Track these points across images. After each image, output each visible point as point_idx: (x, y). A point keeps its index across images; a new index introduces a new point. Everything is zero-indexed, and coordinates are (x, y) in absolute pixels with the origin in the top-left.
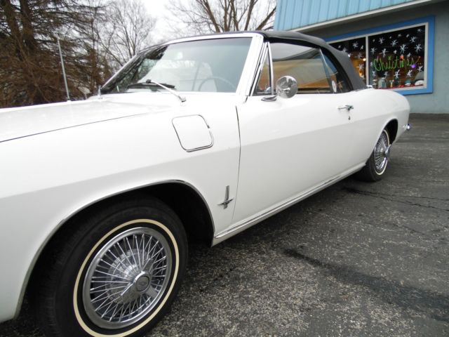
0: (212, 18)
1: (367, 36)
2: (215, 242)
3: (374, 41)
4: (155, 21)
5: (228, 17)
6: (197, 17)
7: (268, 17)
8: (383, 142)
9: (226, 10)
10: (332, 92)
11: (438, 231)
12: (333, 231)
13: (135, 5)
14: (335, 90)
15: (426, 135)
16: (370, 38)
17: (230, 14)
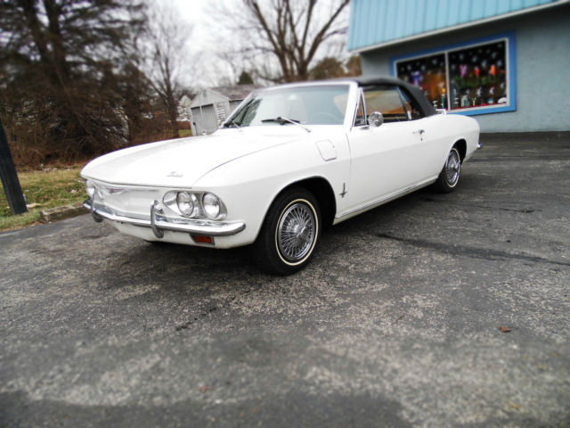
0: (263, 22)
1: (446, 52)
2: (335, 222)
3: (454, 58)
4: (191, 28)
5: (282, 20)
6: (244, 22)
7: (333, 19)
8: (454, 159)
9: (280, 11)
10: (407, 119)
11: (488, 220)
12: (412, 223)
13: (165, 9)
14: (410, 118)
15: (506, 154)
16: (450, 54)
17: (285, 17)
